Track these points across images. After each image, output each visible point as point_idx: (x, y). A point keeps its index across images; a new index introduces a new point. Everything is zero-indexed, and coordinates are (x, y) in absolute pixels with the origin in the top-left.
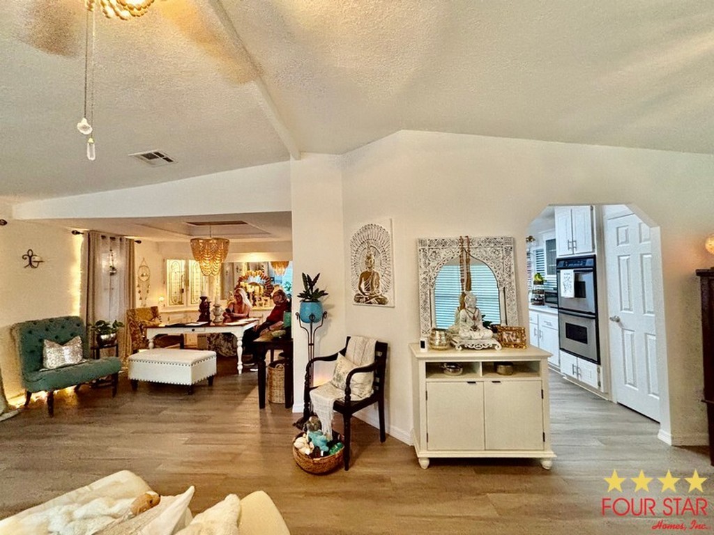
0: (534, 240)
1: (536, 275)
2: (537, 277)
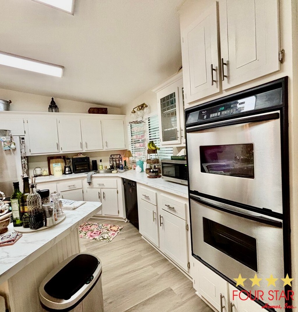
0: (146, 106)
1: (149, 144)
2: (151, 145)
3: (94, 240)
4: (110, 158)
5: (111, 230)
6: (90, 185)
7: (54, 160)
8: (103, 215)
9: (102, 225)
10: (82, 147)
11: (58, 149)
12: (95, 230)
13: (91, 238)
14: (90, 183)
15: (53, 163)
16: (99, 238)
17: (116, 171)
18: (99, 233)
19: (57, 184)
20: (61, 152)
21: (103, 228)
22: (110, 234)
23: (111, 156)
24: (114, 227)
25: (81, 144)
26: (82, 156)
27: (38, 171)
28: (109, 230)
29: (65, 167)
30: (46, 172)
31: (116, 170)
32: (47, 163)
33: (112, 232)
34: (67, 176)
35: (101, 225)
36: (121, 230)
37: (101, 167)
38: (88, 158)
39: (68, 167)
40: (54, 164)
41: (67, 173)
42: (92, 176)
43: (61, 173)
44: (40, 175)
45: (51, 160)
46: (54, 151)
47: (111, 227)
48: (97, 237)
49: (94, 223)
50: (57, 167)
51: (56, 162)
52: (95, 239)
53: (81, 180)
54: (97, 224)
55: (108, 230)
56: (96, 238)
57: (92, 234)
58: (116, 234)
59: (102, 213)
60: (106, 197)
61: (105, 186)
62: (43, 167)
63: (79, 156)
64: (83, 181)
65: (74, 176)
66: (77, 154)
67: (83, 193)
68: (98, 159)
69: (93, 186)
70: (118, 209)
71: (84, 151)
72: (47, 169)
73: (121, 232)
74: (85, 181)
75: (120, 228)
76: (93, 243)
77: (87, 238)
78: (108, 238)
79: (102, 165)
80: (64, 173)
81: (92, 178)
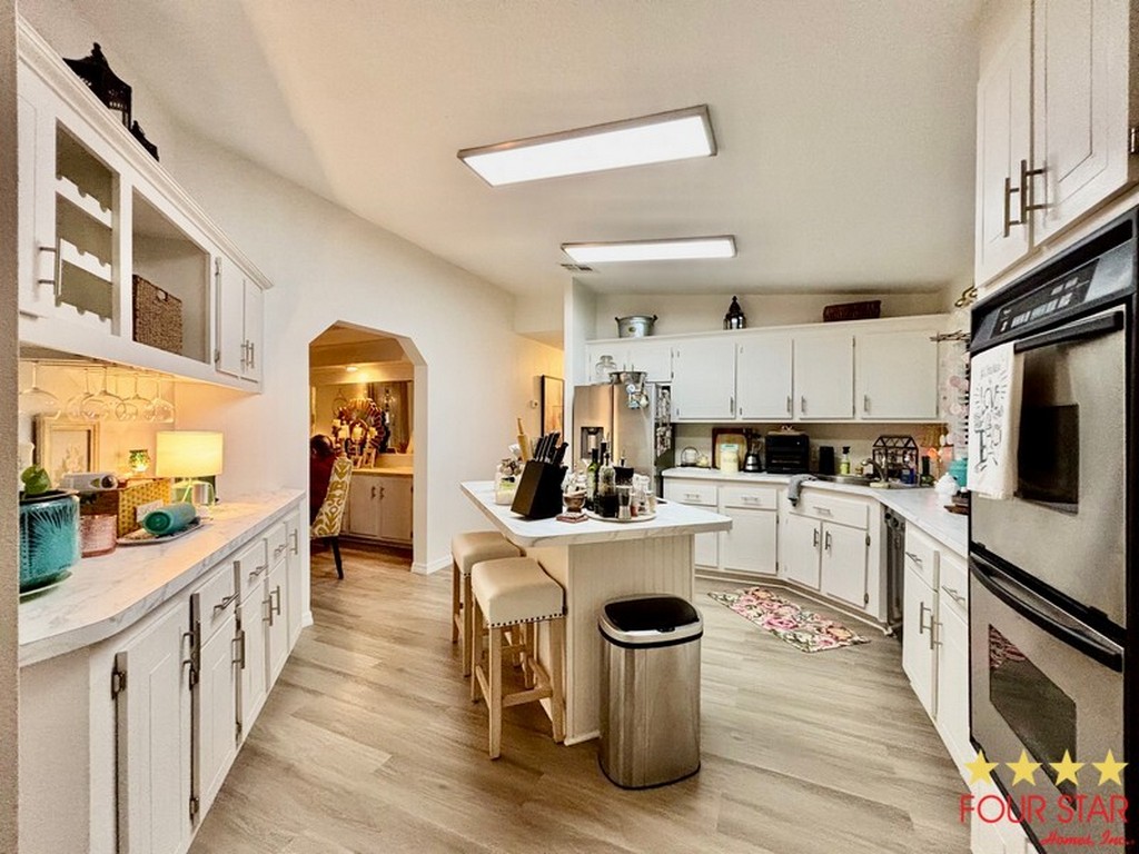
3: (772, 634)
4: (875, 445)
5: (828, 633)
6: (794, 505)
7: (725, 437)
8: (823, 593)
9: (812, 615)
10: (790, 409)
11: (732, 410)
12: (788, 617)
13: (769, 628)
14: (795, 502)
15: (723, 442)
16: (785, 636)
17: (887, 484)
18: (791, 625)
19: (720, 489)
20: (739, 420)
21: (809, 619)
22: (817, 638)
23: (881, 438)
24: (842, 631)
25: (790, 401)
26: (790, 432)
27: (690, 456)
28: (824, 630)
29: (748, 455)
30: (706, 460)
31: (887, 481)
32: (710, 440)
33: (828, 638)
34: (749, 474)
35: (808, 613)
36: (855, 643)
37: (843, 468)
38: (804, 440)
39: (753, 455)
40: (723, 446)
41: (750, 468)
42: (803, 484)
43: (735, 466)
44: (694, 465)
45: (719, 436)
46: (723, 416)
47: (831, 627)
48: (781, 631)
49: (793, 604)
50: (729, 453)
51: (729, 442)
52: (776, 633)
53: (775, 491)
54: (799, 607)
55: (819, 630)
56: (778, 630)
57: (773, 622)
58: (836, 645)
59: (820, 586)
60: (834, 546)
61: (832, 516)
62: (701, 448)
63: (783, 433)
64: (780, 493)
65: (764, 477)
66: (778, 426)
67: (778, 522)
68: (838, 445)
69: (803, 511)
70: (866, 589)
71: (796, 420)
72: (710, 455)
73: (855, 648)
74: (785, 494)
75: (856, 638)
76: (766, 637)
77: (760, 623)
78: (807, 643)
79: (849, 464)
80: (742, 467)
81: (804, 490)
